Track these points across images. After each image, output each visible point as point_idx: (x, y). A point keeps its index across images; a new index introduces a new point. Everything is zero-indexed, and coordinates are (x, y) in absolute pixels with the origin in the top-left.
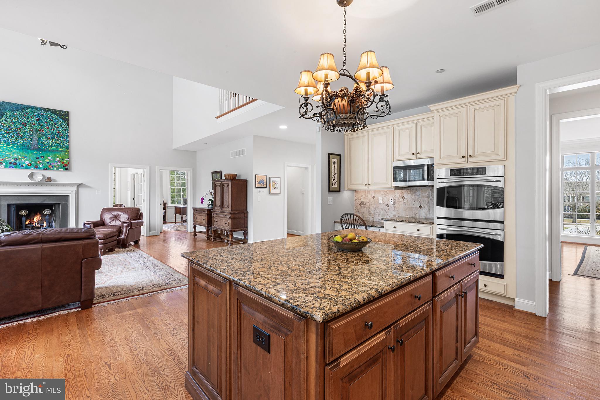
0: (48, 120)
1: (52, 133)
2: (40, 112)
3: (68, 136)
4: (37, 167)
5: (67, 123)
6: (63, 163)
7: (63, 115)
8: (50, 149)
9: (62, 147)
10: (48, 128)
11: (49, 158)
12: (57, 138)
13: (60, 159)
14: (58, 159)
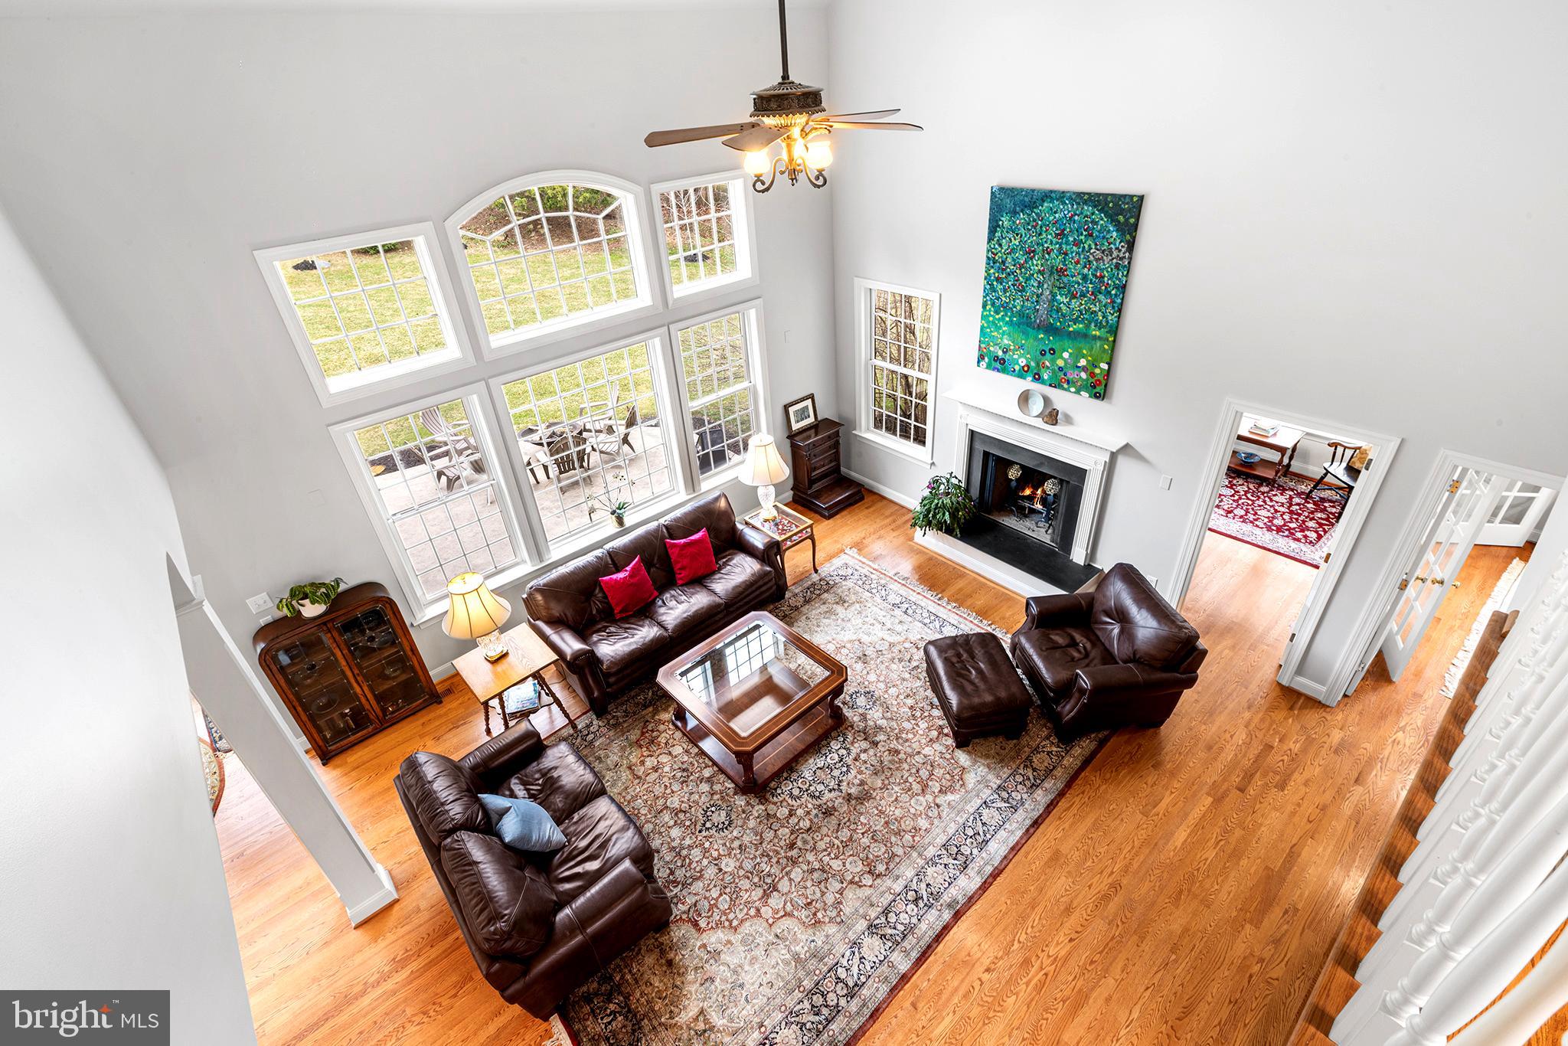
0: (1082, 234)
1: (1085, 278)
2: (1065, 210)
3: (1123, 288)
4: (1037, 378)
5: (1128, 242)
6: (1093, 375)
7: (1122, 212)
8: (1071, 329)
9: (1099, 326)
10: (1077, 262)
11: (1066, 355)
12: (1092, 294)
13: (1088, 361)
14: (1083, 362)
